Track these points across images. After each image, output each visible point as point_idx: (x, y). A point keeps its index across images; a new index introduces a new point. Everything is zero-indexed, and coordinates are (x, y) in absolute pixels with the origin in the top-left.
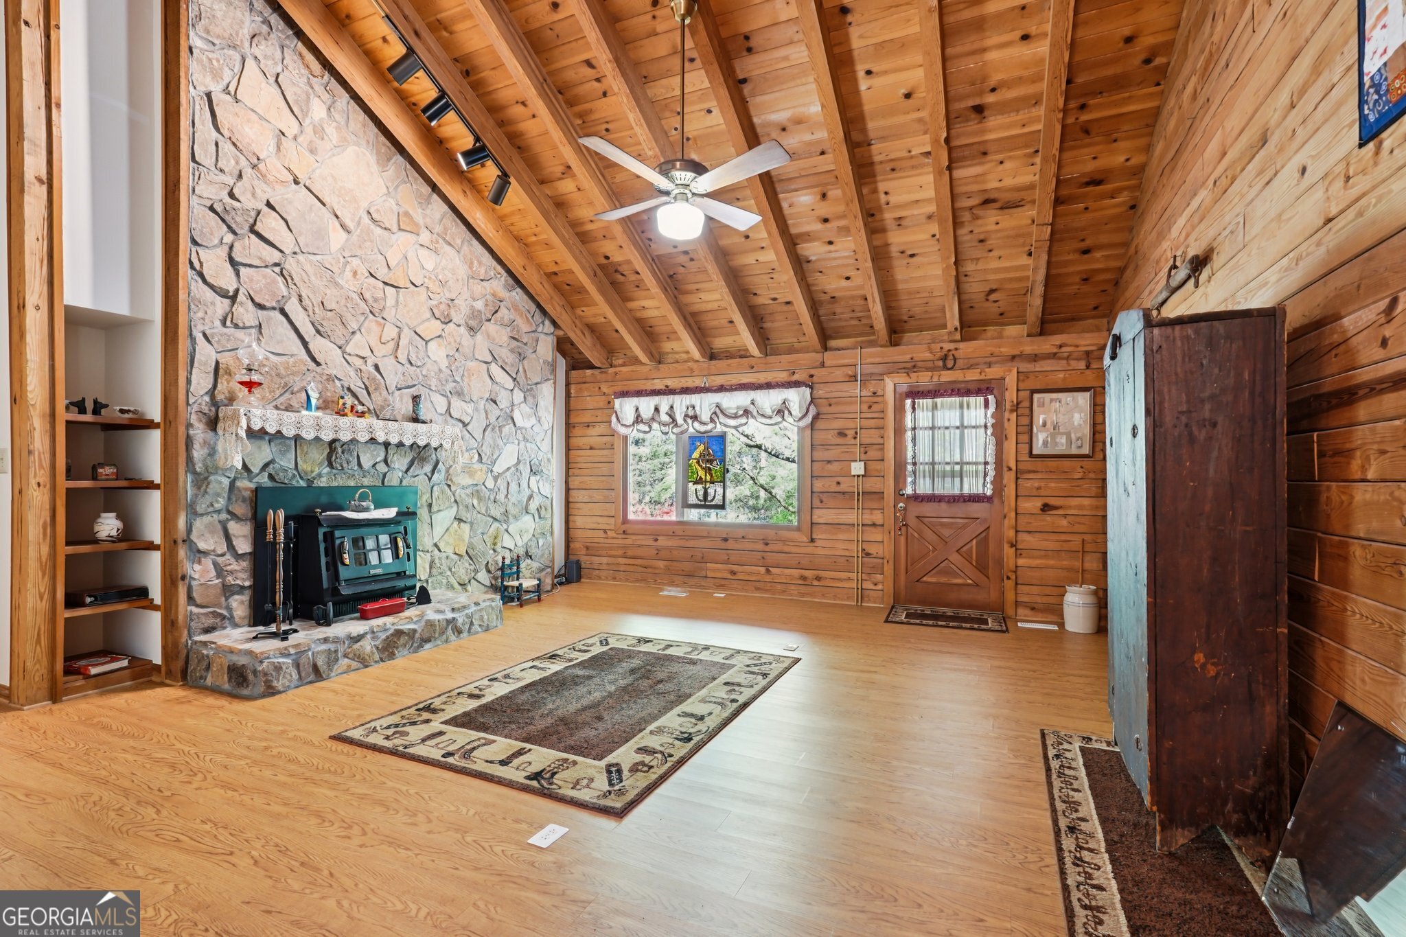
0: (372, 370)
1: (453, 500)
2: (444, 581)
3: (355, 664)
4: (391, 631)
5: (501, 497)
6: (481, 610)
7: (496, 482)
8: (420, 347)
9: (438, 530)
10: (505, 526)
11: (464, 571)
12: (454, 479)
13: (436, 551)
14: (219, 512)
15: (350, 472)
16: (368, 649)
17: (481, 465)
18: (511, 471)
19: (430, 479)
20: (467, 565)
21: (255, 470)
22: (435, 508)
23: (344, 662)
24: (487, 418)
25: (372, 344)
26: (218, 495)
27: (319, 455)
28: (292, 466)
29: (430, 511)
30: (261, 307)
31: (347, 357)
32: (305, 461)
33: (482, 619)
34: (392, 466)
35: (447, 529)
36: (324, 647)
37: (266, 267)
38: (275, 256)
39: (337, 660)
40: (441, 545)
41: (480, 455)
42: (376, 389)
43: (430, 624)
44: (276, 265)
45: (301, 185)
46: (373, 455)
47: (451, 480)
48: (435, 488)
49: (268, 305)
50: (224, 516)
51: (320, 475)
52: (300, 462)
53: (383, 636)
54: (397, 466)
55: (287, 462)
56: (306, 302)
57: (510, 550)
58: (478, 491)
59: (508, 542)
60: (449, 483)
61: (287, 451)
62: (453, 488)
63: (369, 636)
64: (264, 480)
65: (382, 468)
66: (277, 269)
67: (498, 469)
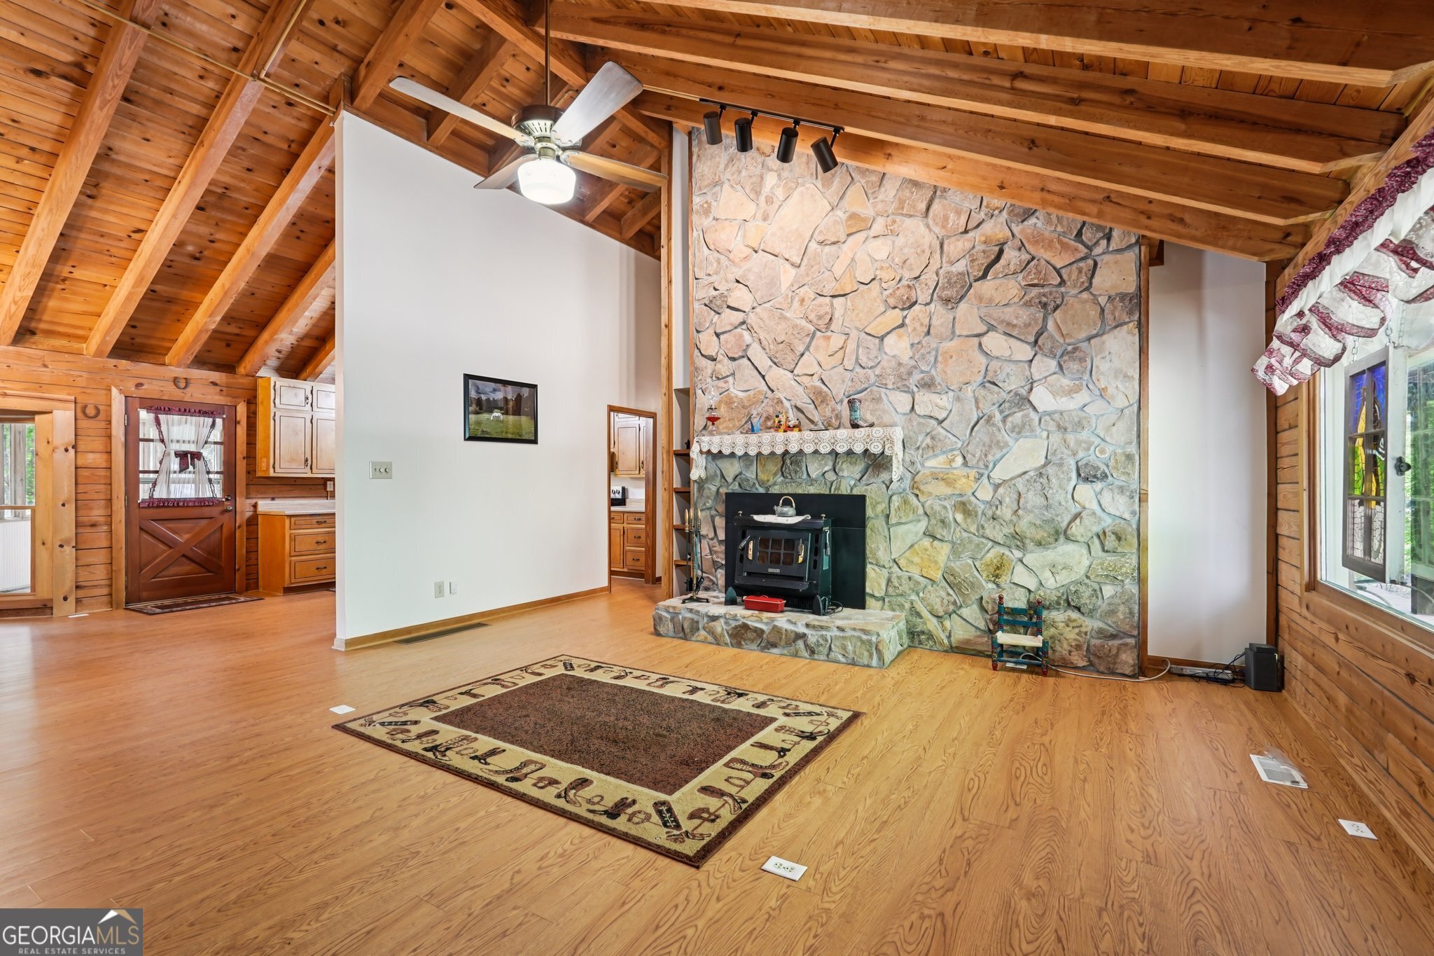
0: (819, 384)
1: (921, 511)
2: (907, 606)
3: (710, 638)
4: (740, 623)
5: (1006, 512)
6: (844, 638)
7: (995, 491)
8: (871, 346)
9: (898, 548)
10: (1018, 554)
11: (938, 600)
12: (922, 487)
13: (895, 568)
14: (710, 509)
15: (799, 480)
16: (719, 630)
17: (965, 471)
18: (1027, 477)
19: (888, 488)
20: (943, 594)
21: (730, 480)
22: (893, 520)
23: (703, 633)
24: (978, 408)
25: (821, 359)
26: (708, 498)
27: (773, 467)
28: (754, 476)
29: (887, 523)
30: (733, 359)
31: (797, 378)
32: (763, 472)
33: (844, 648)
34: (841, 474)
35: (912, 546)
36: (689, 615)
37: (736, 328)
38: (738, 317)
39: (698, 629)
40: (902, 562)
41: (964, 457)
42: (822, 402)
43: (777, 630)
44: (744, 323)
45: (760, 252)
46: (820, 465)
47: (917, 488)
48: (894, 498)
49: (736, 356)
50: (714, 512)
51: (775, 484)
52: (759, 474)
54: (845, 474)
55: (750, 474)
56: (765, 343)
57: (1030, 591)
58: (964, 504)
59: (1021, 576)
60: (917, 492)
61: (751, 465)
62: (922, 498)
63: (722, 621)
64: (735, 488)
65: (831, 476)
66: (744, 327)
67: (998, 474)
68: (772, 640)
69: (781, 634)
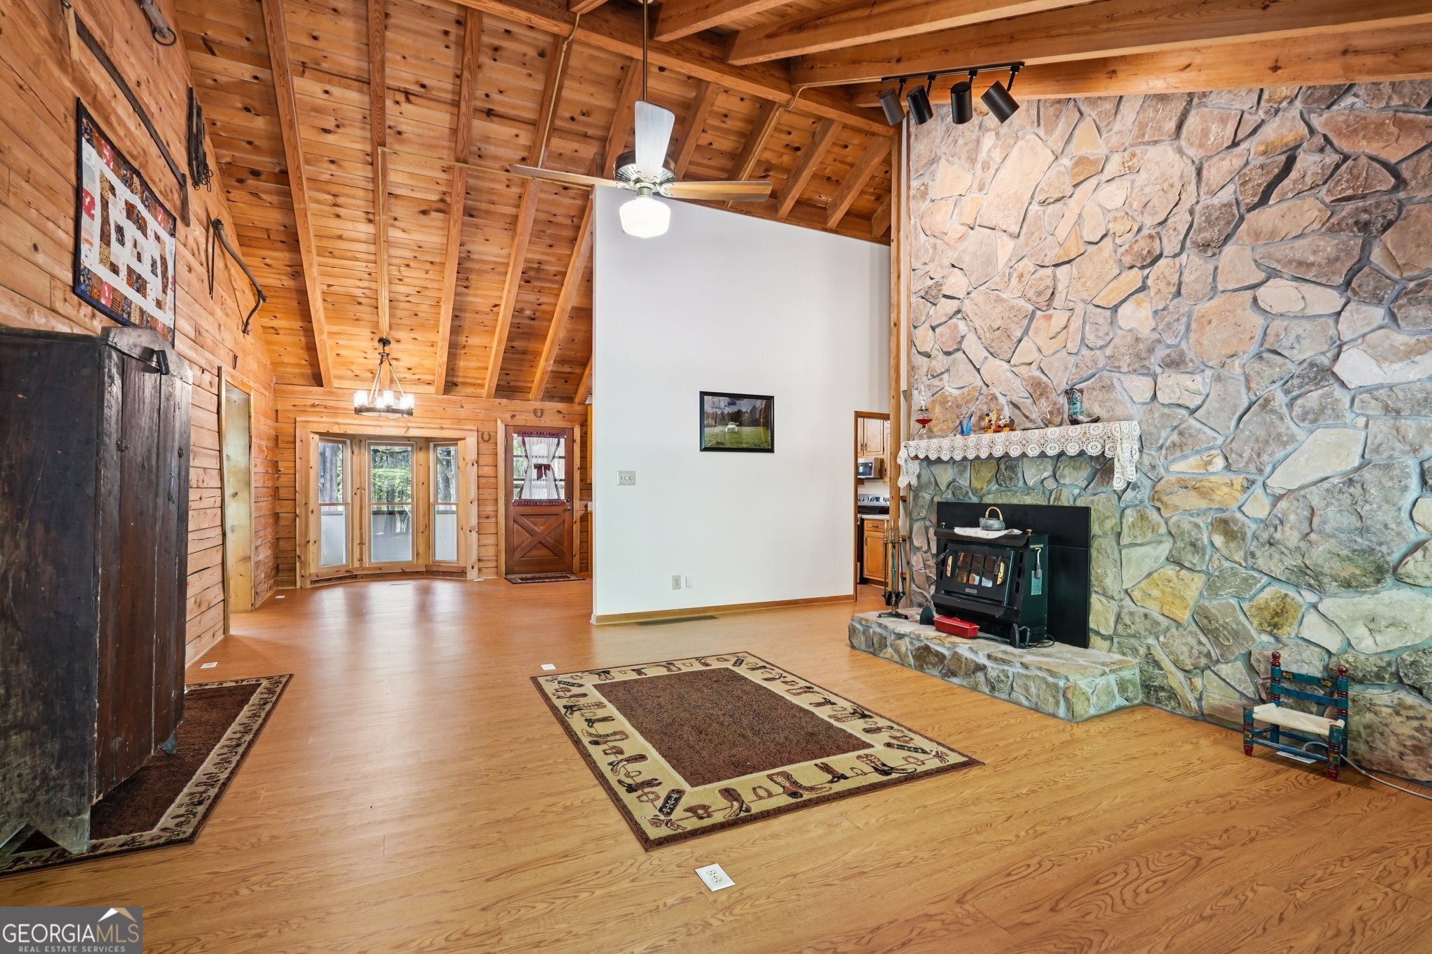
0: (1038, 374)
1: (1163, 530)
2: (1142, 651)
3: (896, 658)
4: (923, 644)
5: (1290, 536)
6: (1027, 677)
7: (1274, 505)
8: (1101, 321)
9: (1131, 576)
10: (1310, 597)
11: (1185, 649)
12: (1165, 498)
13: (1127, 602)
14: (924, 519)
15: (1014, 488)
16: (903, 649)
17: (1229, 476)
18: (1326, 485)
19: (1120, 498)
20: (1193, 641)
21: (943, 488)
22: (1125, 540)
23: (890, 650)
24: (1249, 389)
25: (1040, 343)
26: (922, 507)
27: (987, 473)
28: (967, 484)
29: (1118, 544)
30: (948, 354)
31: (1014, 369)
32: (976, 479)
33: (1027, 689)
34: (1062, 481)
35: (1150, 574)
36: (878, 630)
37: (951, 318)
38: (952, 306)
39: (886, 646)
40: (1136, 594)
41: (1226, 458)
42: (1041, 395)
43: (957, 657)
44: (959, 311)
45: (977, 227)
46: (1038, 470)
47: (1159, 500)
48: (1128, 512)
49: (951, 350)
50: (928, 523)
51: (989, 493)
52: (973, 481)
53: (918, 644)
54: (1067, 481)
55: (964, 482)
56: (980, 331)
57: (1328, 652)
58: (1225, 522)
59: (1314, 628)
60: (1158, 504)
61: (964, 471)
62: (1165, 513)
63: (907, 639)
64: (948, 497)
65: (1050, 484)
66: (959, 316)
67: (1278, 482)
68: (952, 667)
69: (961, 662)
